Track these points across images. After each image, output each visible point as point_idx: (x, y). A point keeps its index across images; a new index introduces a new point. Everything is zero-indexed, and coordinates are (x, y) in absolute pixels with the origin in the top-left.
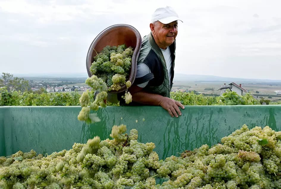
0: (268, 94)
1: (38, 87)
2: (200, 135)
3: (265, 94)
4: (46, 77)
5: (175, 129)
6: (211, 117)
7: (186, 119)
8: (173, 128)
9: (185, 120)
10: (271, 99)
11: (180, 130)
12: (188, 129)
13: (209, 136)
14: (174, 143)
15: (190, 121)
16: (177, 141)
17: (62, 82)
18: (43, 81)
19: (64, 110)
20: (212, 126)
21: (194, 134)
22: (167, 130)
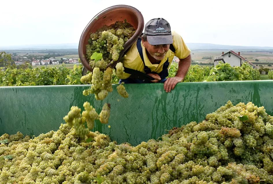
0: (267, 62)
1: (22, 61)
2: (188, 112)
3: (265, 62)
4: (31, 49)
5: (163, 106)
6: (198, 94)
7: (174, 96)
8: (161, 105)
9: (172, 97)
10: (270, 67)
11: (168, 108)
12: (175, 106)
13: (196, 112)
14: (162, 121)
15: (178, 99)
16: (164, 118)
17: (49, 54)
18: (27, 54)
19: (50, 89)
20: (199, 102)
21: (181, 110)
22: (155, 107)
